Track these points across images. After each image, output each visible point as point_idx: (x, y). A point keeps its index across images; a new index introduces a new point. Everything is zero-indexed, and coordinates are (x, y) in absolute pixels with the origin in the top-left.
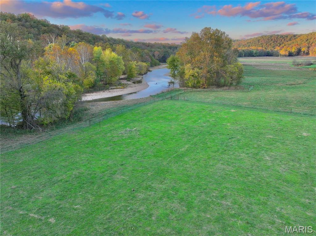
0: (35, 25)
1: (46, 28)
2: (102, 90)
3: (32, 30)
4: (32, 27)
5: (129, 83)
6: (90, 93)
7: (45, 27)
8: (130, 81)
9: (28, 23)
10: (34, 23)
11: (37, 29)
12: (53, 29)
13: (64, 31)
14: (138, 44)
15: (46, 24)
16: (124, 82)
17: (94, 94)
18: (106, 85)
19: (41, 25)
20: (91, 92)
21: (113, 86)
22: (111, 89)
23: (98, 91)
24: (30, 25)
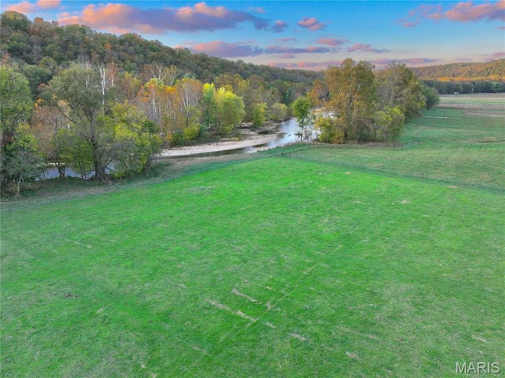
0: (142, 49)
1: (155, 54)
2: (207, 143)
3: (136, 57)
4: (137, 52)
5: (253, 133)
6: (191, 146)
7: (154, 52)
8: (254, 131)
9: (131, 48)
10: (140, 46)
11: (142, 56)
12: (165, 54)
13: (180, 57)
14: (292, 73)
15: (156, 48)
16: (247, 132)
17: (197, 147)
18: (217, 136)
19: (149, 50)
20: (193, 145)
21: (226, 138)
22: (222, 141)
23: (202, 143)
24: (135, 49)
